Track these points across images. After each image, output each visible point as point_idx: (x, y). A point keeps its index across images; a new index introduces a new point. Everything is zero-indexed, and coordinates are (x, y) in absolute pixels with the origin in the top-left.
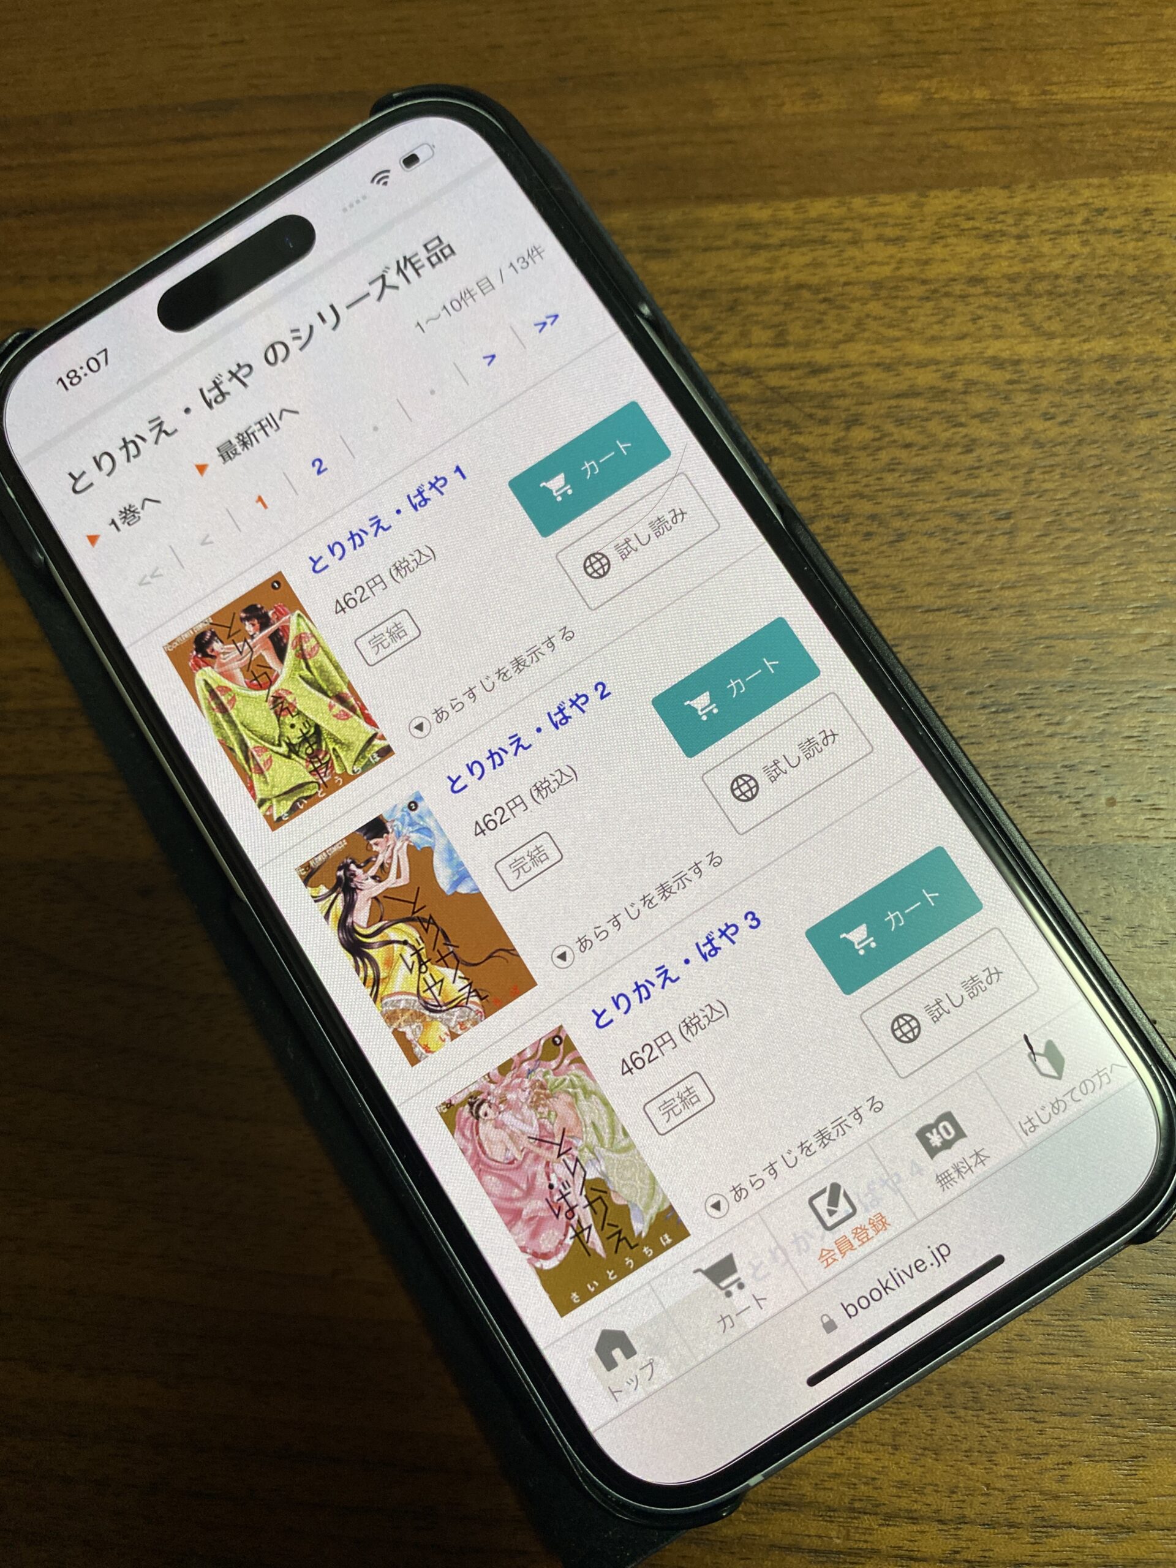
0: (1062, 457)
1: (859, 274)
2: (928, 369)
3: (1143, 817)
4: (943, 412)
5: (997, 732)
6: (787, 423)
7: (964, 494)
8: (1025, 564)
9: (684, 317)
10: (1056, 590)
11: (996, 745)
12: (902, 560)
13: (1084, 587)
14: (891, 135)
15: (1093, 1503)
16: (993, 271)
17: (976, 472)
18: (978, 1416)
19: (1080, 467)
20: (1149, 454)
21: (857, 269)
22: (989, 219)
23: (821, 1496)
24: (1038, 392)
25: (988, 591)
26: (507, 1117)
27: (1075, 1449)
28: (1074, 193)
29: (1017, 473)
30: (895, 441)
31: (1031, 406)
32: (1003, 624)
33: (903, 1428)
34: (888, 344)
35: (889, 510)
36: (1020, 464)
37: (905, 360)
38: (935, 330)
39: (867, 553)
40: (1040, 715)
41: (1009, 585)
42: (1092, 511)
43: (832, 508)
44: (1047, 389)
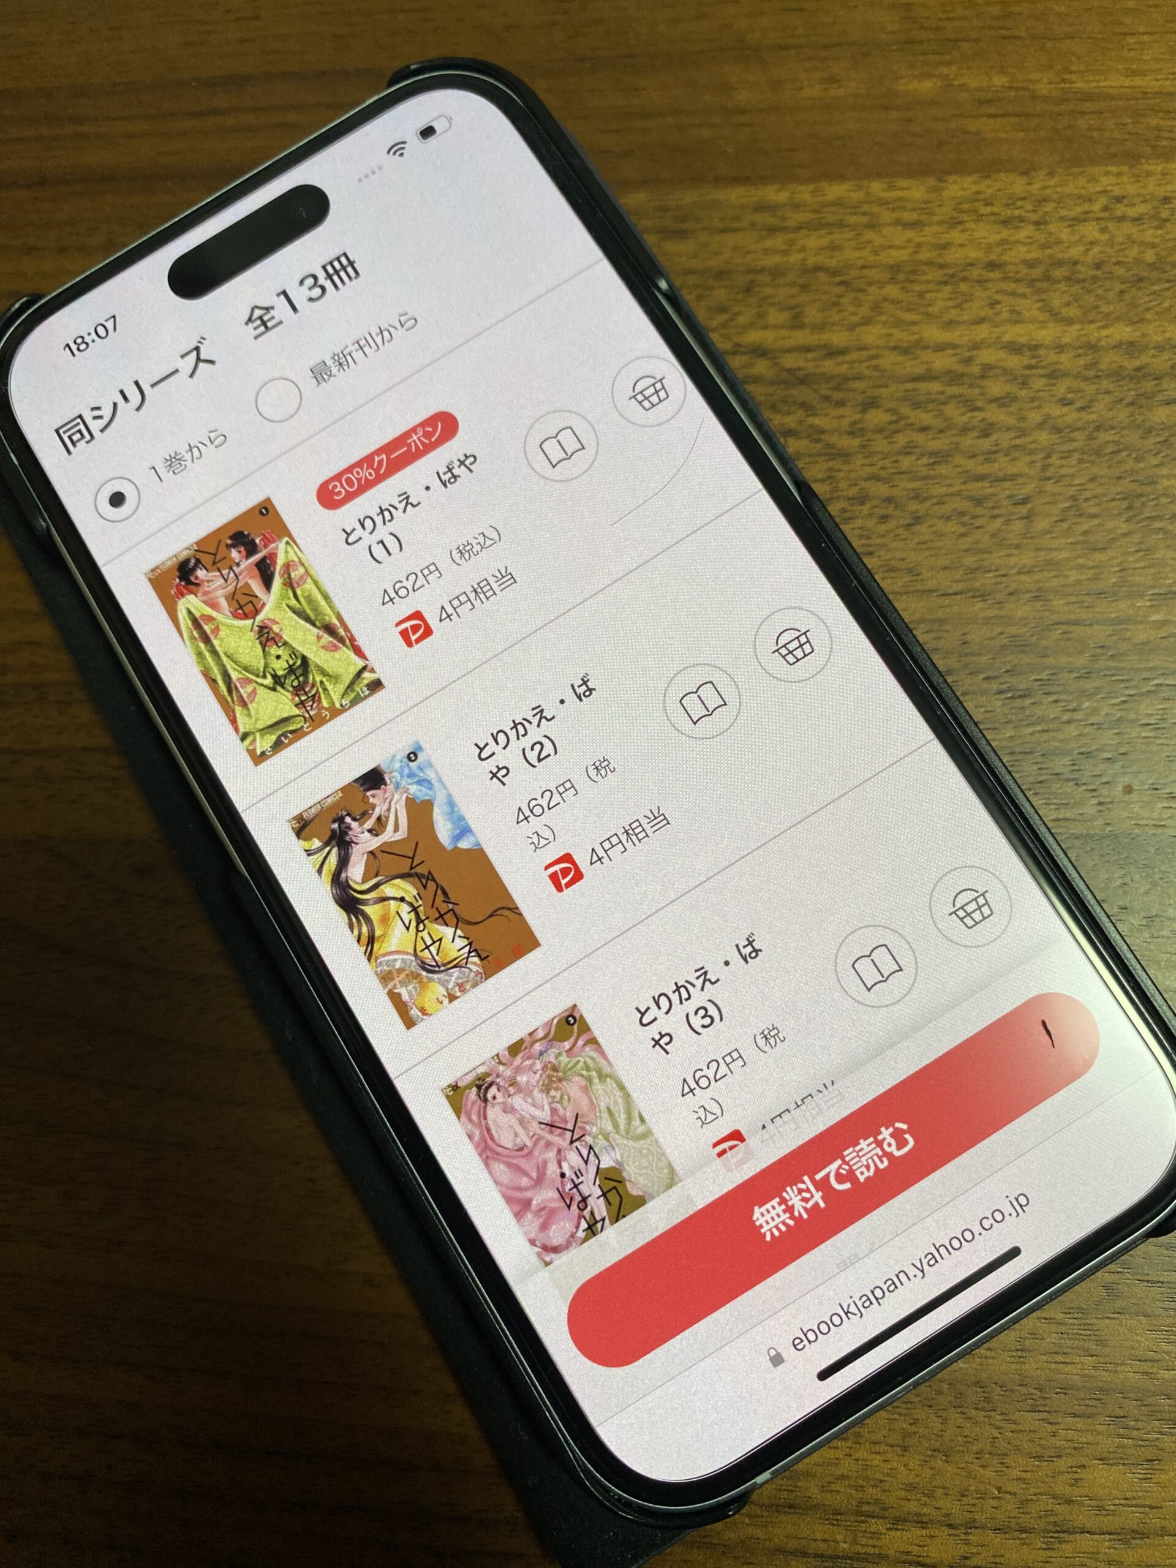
0: (1081, 443)
1: (878, 258)
2: (945, 353)
3: (1160, 806)
4: (960, 396)
5: (1013, 717)
6: (803, 405)
7: (980, 478)
8: (1042, 549)
9: (699, 298)
10: (1074, 576)
11: (1012, 730)
12: (918, 544)
13: (1102, 573)
14: (910, 120)
15: (1107, 1508)
16: (1010, 256)
17: (993, 456)
18: (989, 1417)
20: (1167, 440)
21: (875, 252)
22: (1007, 205)
23: (828, 1499)
24: (1056, 378)
25: (1005, 575)
26: (517, 1101)
27: (1089, 1452)
28: (1093, 180)
29: (1034, 458)
30: (912, 424)
31: (1049, 391)
32: (1021, 610)
33: (913, 1429)
34: (906, 328)
35: (905, 493)
36: (1037, 449)
37: (922, 344)
38: (952, 314)
39: (883, 536)
40: (1056, 701)
41: (1026, 570)
42: (1109, 497)
43: (848, 490)
44: (1065, 375)
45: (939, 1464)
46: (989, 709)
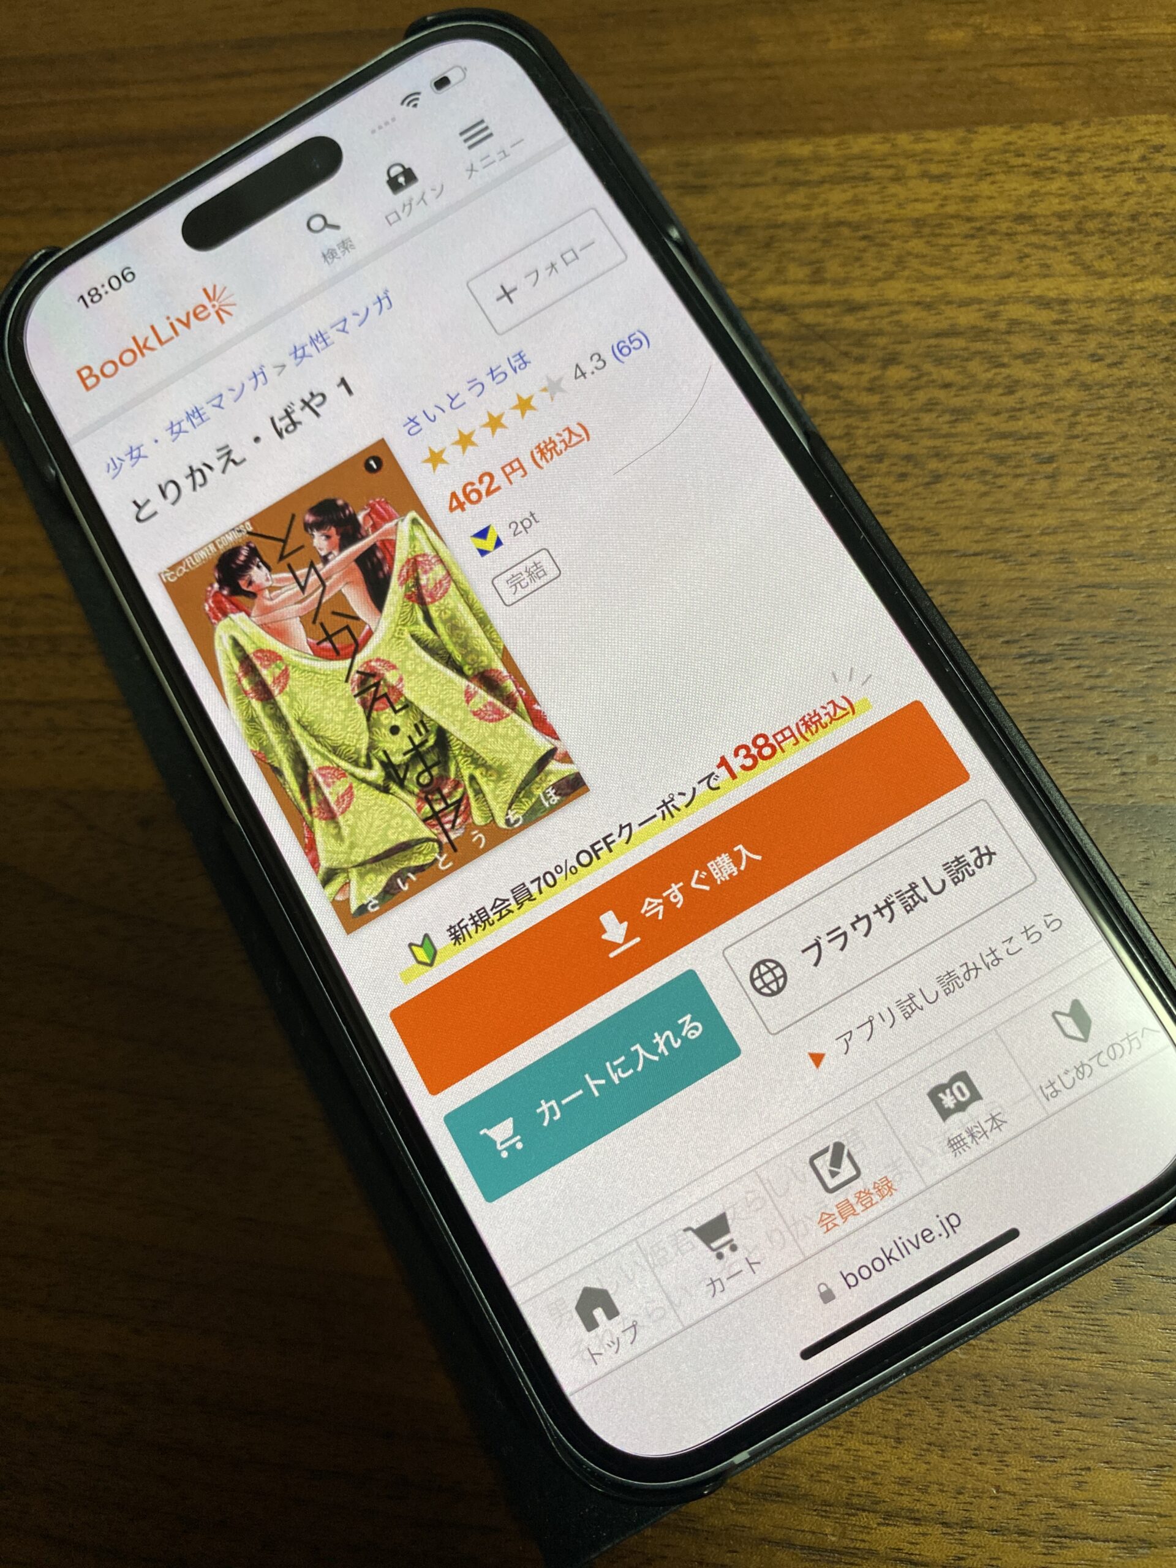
0: (1111, 400)
1: (902, 211)
2: (970, 308)
4: (985, 352)
5: (1033, 683)
6: (822, 361)
7: (1004, 436)
8: (1067, 510)
9: (718, 253)
10: (1099, 537)
11: (1031, 696)
12: (937, 503)
13: (1131, 534)
14: (939, 71)
15: (1113, 1514)
16: (1040, 209)
17: (1018, 414)
19: (1129, 410)
21: (900, 206)
22: (1039, 156)
23: (817, 1489)
24: (1087, 333)
25: (1028, 536)
27: (1095, 1454)
28: (1130, 129)
29: (1061, 416)
30: (933, 381)
31: (1079, 346)
32: (1044, 571)
33: (908, 1420)
34: (930, 282)
35: (925, 451)
36: (1064, 406)
37: (947, 299)
38: (979, 268)
39: (901, 495)
40: (1079, 667)
41: (1049, 531)
42: (1140, 456)
43: (866, 447)
44: (1097, 330)
45: (934, 1458)
46: (1008, 674)
